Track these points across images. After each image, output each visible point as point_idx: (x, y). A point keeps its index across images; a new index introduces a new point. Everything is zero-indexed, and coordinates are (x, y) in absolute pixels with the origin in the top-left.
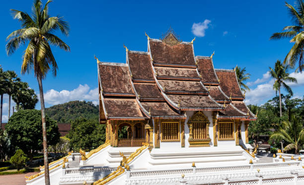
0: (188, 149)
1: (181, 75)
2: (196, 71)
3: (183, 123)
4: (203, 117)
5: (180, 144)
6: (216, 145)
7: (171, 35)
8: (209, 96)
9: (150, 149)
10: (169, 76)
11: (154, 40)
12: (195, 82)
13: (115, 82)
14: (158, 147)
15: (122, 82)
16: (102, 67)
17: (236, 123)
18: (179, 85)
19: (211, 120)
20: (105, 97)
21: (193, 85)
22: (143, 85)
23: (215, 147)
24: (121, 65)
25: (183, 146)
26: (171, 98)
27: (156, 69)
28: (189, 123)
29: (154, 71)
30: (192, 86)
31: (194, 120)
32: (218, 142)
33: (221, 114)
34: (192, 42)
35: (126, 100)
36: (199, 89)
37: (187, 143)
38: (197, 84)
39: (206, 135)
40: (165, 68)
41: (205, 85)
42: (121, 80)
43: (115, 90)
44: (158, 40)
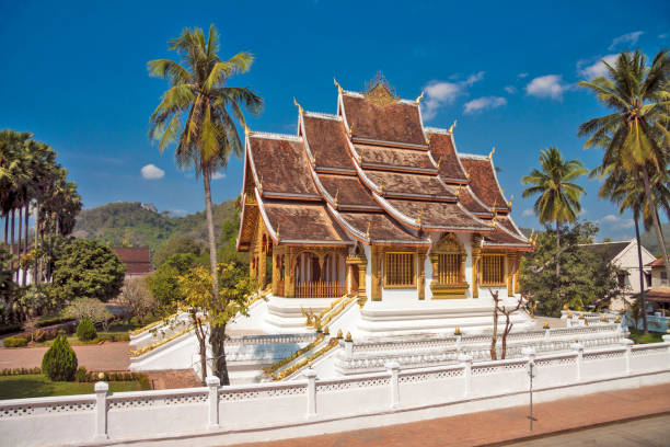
0: (431, 303)
1: (404, 163)
2: (427, 156)
3: (422, 253)
4: (456, 243)
5: (416, 293)
6: (476, 296)
7: (381, 86)
8: (459, 204)
9: (361, 302)
10: (382, 163)
11: (351, 94)
12: (429, 177)
13: (282, 172)
14: (377, 298)
15: (294, 173)
16: (254, 142)
17: (509, 256)
18: (401, 182)
19: (468, 250)
20: (265, 200)
21: (427, 183)
22: (335, 179)
23: (475, 300)
24: (290, 138)
25: (422, 297)
26: (396, 206)
27: (357, 149)
28: (432, 254)
29: (355, 153)
30: (425, 184)
31: (441, 248)
32: (479, 290)
33: (486, 239)
34: (418, 101)
35: (304, 207)
36: (438, 190)
37: (428, 292)
38: (434, 180)
39: (461, 276)
40: (373, 148)
41: (447, 184)
42: (292, 168)
43: (283, 187)
44: (358, 95)
